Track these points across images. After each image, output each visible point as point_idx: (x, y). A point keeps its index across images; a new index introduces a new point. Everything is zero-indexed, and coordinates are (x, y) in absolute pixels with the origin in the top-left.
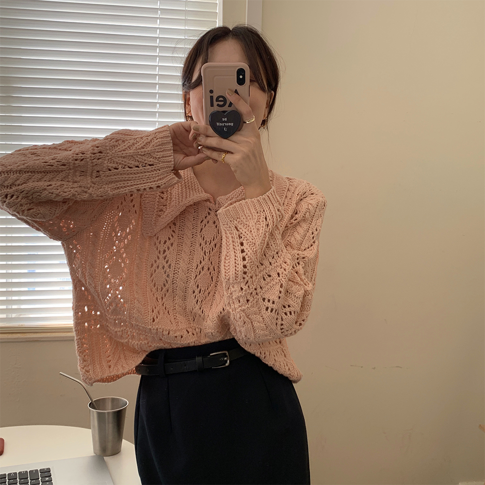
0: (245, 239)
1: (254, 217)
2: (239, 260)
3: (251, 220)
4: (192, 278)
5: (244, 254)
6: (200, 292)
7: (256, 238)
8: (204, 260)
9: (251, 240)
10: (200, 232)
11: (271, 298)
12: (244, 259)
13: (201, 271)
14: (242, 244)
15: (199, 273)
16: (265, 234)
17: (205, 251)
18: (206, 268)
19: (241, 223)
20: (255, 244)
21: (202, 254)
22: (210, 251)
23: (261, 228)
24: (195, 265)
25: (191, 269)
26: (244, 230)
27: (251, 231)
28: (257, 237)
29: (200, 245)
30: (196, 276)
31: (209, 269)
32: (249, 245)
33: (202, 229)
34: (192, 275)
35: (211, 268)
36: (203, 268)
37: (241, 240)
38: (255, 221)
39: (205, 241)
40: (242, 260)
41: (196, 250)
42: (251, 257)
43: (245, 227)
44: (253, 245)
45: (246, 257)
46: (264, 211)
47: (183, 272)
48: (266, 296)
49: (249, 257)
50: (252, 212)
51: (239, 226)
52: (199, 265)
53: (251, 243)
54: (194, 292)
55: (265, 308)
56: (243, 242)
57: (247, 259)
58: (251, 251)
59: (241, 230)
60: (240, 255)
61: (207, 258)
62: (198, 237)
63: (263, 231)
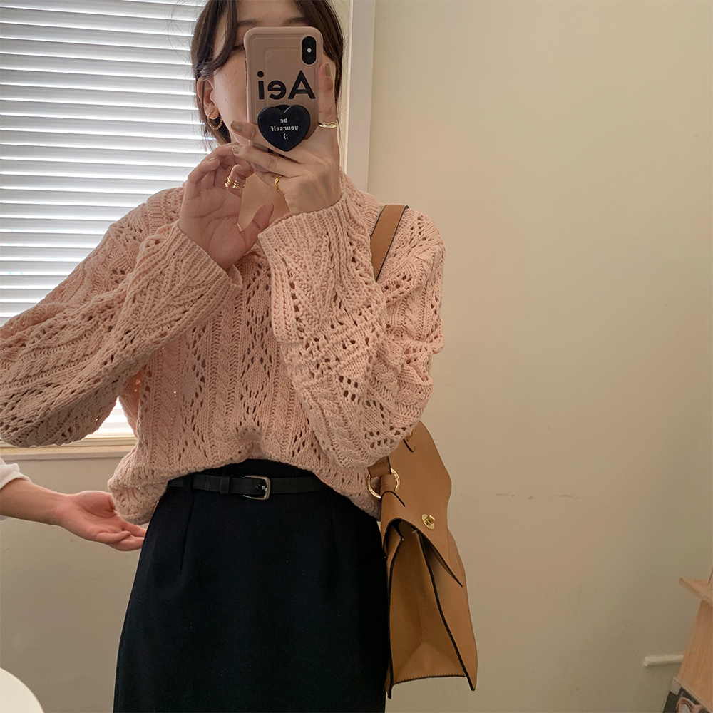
0: (297, 279)
1: (311, 244)
2: (289, 309)
3: (306, 249)
4: (238, 376)
5: (296, 301)
6: (250, 396)
7: (312, 278)
8: (253, 347)
9: (306, 282)
10: (247, 304)
11: (353, 378)
12: (297, 309)
13: (251, 364)
14: (292, 286)
15: (247, 367)
16: (327, 272)
17: (255, 334)
18: (257, 360)
19: (291, 254)
20: (312, 287)
21: (251, 337)
22: (262, 334)
23: (323, 263)
24: (240, 356)
25: (235, 364)
26: (294, 264)
27: (306, 267)
28: (315, 277)
29: (248, 325)
30: (244, 372)
31: (262, 361)
32: (302, 288)
33: (249, 299)
34: (238, 371)
35: (266, 359)
36: (252, 360)
37: (291, 278)
38: (313, 250)
39: (254, 317)
40: (293, 309)
41: (241, 332)
42: (307, 306)
43: (296, 260)
44: (310, 288)
45: (300, 306)
46: (327, 234)
47: (224, 368)
48: (345, 374)
49: (303, 307)
50: (308, 235)
51: (288, 259)
52: (247, 355)
53: (306, 286)
54: (242, 397)
55: (342, 392)
56: (294, 282)
57: (301, 309)
58: (305, 298)
59: (290, 265)
60: (291, 302)
61: (257, 345)
62: (243, 311)
63: (325, 267)
